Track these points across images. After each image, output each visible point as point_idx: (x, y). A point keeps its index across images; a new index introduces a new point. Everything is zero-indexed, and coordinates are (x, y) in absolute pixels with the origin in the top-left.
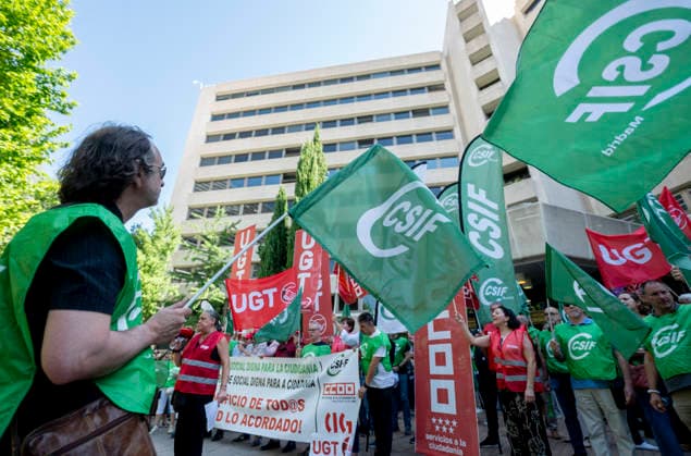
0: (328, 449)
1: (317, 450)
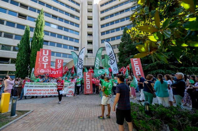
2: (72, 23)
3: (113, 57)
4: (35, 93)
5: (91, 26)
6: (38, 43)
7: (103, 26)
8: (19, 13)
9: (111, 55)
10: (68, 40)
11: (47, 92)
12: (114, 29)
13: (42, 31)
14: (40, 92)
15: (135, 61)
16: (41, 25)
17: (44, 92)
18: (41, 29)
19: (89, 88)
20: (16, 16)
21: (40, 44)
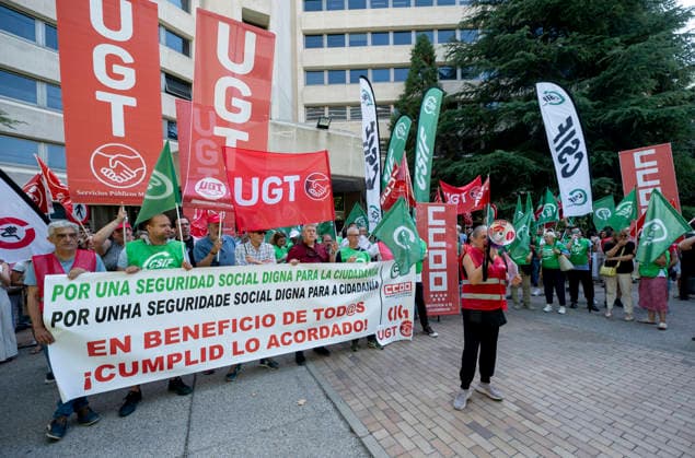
0: (390, 333)
3: (576, 142)
4: (174, 358)
9: (568, 133)
11: (263, 335)
15: (643, 159)
19: (444, 287)
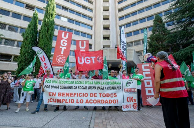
0: (128, 107)
1: (124, 107)
2: (84, 16)
4: (63, 100)
5: (108, 18)
6: (47, 31)
7: (121, 18)
8: (26, 4)
10: (79, 35)
11: (85, 99)
12: (137, 21)
13: (53, 17)
14: (71, 98)
16: (52, 10)
17: (79, 99)
18: (52, 15)
20: (23, 7)
21: (51, 33)
